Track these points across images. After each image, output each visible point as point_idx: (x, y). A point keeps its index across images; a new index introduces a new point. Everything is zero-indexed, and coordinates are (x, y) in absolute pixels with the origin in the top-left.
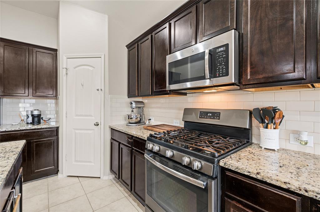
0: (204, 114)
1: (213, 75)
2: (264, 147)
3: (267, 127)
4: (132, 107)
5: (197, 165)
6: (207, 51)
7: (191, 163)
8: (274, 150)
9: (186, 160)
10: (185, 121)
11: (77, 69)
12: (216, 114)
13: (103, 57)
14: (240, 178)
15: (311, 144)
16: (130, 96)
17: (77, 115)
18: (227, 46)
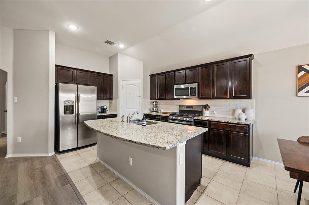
0: (187, 107)
1: (191, 95)
2: (205, 116)
3: (206, 110)
4: (153, 104)
5: (188, 119)
6: (190, 88)
7: (186, 119)
8: (207, 116)
9: (185, 119)
10: (180, 110)
11: (127, 86)
12: (191, 107)
13: (140, 81)
14: (198, 121)
15: (216, 114)
16: (151, 99)
17: (127, 108)
18: (195, 87)
